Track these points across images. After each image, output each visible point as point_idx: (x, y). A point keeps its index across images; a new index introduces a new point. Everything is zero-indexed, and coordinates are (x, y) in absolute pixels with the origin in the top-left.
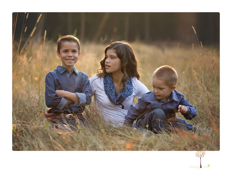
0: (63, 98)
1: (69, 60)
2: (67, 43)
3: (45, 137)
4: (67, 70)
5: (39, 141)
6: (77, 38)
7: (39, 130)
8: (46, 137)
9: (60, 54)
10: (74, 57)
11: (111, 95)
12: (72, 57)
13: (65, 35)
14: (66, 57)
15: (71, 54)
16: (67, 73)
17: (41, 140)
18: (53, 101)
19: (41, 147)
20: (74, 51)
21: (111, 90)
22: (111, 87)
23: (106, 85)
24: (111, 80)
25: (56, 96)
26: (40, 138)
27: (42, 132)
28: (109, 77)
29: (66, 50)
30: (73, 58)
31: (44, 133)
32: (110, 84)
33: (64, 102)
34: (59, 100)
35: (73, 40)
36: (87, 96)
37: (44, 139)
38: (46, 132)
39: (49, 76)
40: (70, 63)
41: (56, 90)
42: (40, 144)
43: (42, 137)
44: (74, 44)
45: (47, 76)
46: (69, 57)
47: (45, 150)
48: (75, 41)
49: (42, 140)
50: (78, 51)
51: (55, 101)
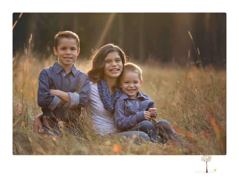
0: (56, 97)
1: (67, 58)
2: (65, 40)
3: (24, 141)
4: (64, 68)
5: (18, 146)
6: (76, 34)
7: (18, 134)
8: (26, 141)
9: (57, 51)
10: (72, 54)
11: (108, 100)
12: (70, 54)
13: (63, 31)
14: (64, 54)
15: (69, 52)
16: (64, 72)
17: (19, 144)
18: (44, 99)
19: (19, 151)
20: (73, 49)
21: (107, 95)
22: (107, 92)
23: (100, 90)
24: (106, 85)
25: (49, 94)
26: (19, 142)
27: (21, 136)
28: (104, 82)
29: (64, 47)
30: (71, 56)
31: (24, 137)
32: (106, 89)
33: (57, 101)
34: (52, 98)
35: (72, 36)
36: (82, 97)
37: (23, 143)
38: (25, 137)
39: (43, 73)
40: (69, 61)
41: (50, 89)
42: (19, 148)
43: (21, 141)
44: (73, 41)
45: (41, 73)
46: (67, 54)
47: (23, 155)
48: (74, 37)
49: (21, 144)
50: (77, 48)
51: (47, 100)
